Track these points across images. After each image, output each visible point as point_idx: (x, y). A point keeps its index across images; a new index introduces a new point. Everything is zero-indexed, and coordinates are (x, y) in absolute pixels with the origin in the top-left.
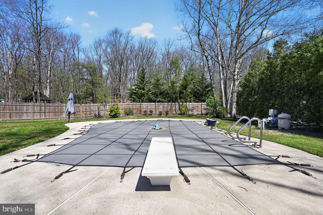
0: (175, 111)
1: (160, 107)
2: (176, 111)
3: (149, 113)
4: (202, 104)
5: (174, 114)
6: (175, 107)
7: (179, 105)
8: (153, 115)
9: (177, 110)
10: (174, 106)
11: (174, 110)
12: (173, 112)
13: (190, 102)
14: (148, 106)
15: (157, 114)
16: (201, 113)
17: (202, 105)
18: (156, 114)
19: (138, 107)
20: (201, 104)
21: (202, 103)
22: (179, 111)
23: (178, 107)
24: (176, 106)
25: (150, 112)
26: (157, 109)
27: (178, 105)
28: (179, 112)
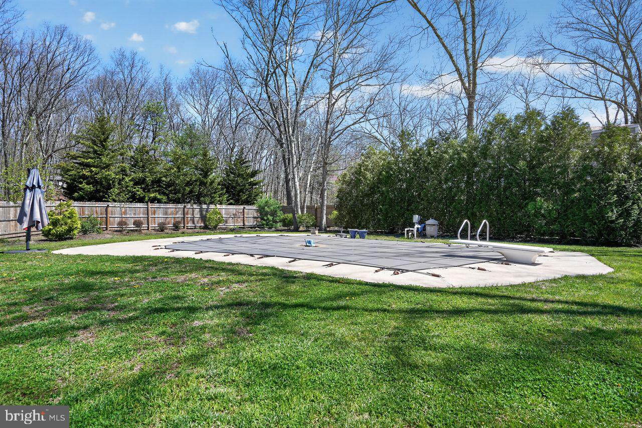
0: (191, 222)
1: (157, 212)
2: (193, 223)
3: (131, 226)
4: (244, 208)
5: (189, 227)
6: (193, 214)
7: (201, 210)
8: (143, 231)
9: (196, 220)
10: (189, 212)
11: (190, 220)
12: (188, 224)
13: (221, 204)
14: (126, 211)
15: (150, 228)
16: (243, 225)
17: (245, 210)
18: (148, 229)
19: (99, 212)
20: (242, 207)
21: (245, 206)
22: (200, 221)
23: (199, 214)
24: (193, 211)
25: (134, 224)
26: (150, 219)
27: (198, 210)
28: (201, 224)
